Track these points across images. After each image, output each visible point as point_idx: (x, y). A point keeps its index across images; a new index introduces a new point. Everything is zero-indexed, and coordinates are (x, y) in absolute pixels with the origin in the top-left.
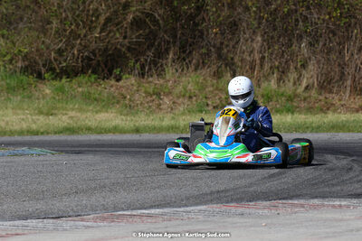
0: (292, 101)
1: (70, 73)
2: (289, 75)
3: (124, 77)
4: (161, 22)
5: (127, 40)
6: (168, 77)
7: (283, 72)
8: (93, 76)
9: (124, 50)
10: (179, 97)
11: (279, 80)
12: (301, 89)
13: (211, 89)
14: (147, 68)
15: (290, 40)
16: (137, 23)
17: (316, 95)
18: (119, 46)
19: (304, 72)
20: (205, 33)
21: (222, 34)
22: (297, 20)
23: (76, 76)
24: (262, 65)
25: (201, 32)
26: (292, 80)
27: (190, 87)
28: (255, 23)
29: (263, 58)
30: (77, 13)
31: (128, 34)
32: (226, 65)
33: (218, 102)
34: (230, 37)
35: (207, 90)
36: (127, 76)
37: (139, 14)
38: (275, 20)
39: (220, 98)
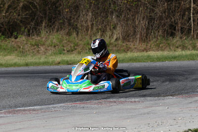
2: (107, 33)
3: (19, 36)
4: (38, 7)
5: (20, 17)
6: (42, 36)
7: (104, 31)
8: (3, 37)
9: (18, 22)
10: (48, 47)
11: (102, 35)
12: (113, 40)
13: (65, 41)
14: (31, 31)
15: (107, 14)
16: (25, 8)
17: (121, 43)
18: (16, 20)
19: (114, 31)
20: (62, 12)
21: (71, 12)
22: (110, 4)
24: (92, 28)
25: (59, 12)
26: (108, 36)
27: (54, 41)
28: (88, 6)
29: (93, 24)
31: (20, 14)
32: (73, 29)
33: (70, 48)
34: (75, 13)
35: (63, 42)
36: (21, 36)
37: (26, 3)
38: (98, 4)
39: (71, 46)
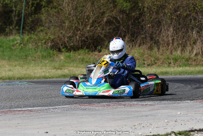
0: (188, 61)
1: (75, 49)
2: (187, 48)
3: (103, 50)
4: (121, 21)
5: (104, 31)
7: (184, 47)
8: (87, 50)
9: (102, 36)
11: (182, 50)
12: (193, 55)
13: (147, 56)
15: (187, 30)
16: (109, 22)
17: (201, 58)
18: (100, 35)
19: (195, 46)
20: (144, 27)
21: (153, 27)
22: (191, 20)
23: (78, 50)
24: (173, 43)
25: (142, 26)
26: (188, 51)
28: (169, 22)
29: (173, 39)
30: (78, 17)
31: (104, 28)
32: (155, 43)
33: (150, 62)
34: (156, 29)
35: (145, 56)
36: (104, 50)
37: (110, 18)
38: (179, 19)
39: (151, 60)
